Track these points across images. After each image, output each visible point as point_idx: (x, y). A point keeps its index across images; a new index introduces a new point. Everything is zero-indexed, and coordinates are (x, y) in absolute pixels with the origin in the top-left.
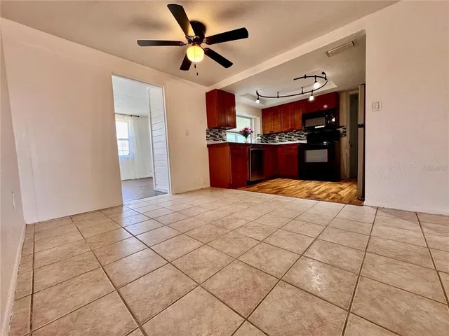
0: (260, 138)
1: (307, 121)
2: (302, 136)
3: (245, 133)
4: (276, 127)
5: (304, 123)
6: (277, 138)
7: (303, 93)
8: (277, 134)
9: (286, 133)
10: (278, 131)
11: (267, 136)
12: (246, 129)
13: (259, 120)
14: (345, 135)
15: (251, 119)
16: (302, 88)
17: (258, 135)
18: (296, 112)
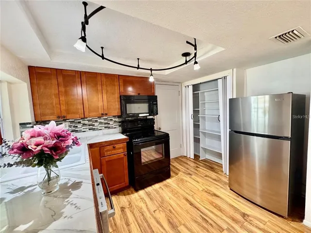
1: (129, 105)
7: (138, 68)
16: (138, 59)
17: (21, 124)
18: (109, 89)
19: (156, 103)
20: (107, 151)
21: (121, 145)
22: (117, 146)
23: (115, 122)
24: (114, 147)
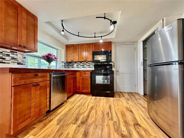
0: (63, 64)
1: (95, 56)
2: (91, 65)
3: (49, 58)
4: (75, 58)
5: (93, 57)
6: (75, 65)
7: (95, 37)
8: (76, 62)
9: (81, 62)
10: (76, 61)
11: (69, 63)
12: (50, 55)
13: (63, 51)
14: (114, 67)
15: (57, 49)
16: (95, 33)
17: (62, 62)
18: (88, 49)
19: (110, 54)
20: (83, 74)
21: (88, 73)
22: (86, 73)
23: (93, 65)
24: (85, 73)
